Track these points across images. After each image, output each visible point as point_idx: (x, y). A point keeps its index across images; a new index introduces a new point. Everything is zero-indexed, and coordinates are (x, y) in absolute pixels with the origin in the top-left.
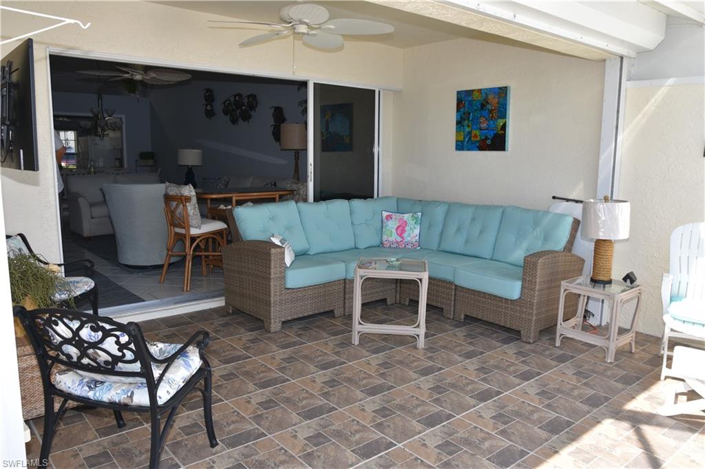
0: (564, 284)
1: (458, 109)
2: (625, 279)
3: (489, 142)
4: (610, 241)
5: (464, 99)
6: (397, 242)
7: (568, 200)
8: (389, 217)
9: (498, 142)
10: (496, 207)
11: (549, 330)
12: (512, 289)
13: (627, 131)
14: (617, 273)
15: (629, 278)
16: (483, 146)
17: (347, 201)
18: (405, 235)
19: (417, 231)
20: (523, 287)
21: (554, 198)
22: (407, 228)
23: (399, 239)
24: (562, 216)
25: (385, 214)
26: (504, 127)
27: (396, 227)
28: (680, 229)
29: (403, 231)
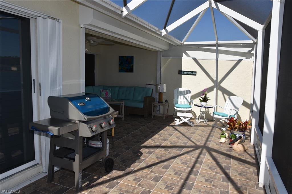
0: (153, 103)
1: (119, 61)
2: (165, 101)
3: (128, 70)
4: (162, 93)
5: (121, 58)
6: (106, 98)
7: (150, 85)
8: (103, 91)
9: (131, 70)
10: (132, 87)
11: (150, 115)
12: (142, 105)
13: (163, 68)
14: (164, 101)
15: (166, 101)
16: (127, 71)
17: (92, 87)
18: (108, 95)
19: (111, 94)
20: (144, 105)
21: (146, 84)
22: (108, 94)
23: (106, 97)
24: (149, 88)
25: (101, 90)
26: (133, 66)
27: (105, 93)
28: (175, 90)
29: (107, 95)
